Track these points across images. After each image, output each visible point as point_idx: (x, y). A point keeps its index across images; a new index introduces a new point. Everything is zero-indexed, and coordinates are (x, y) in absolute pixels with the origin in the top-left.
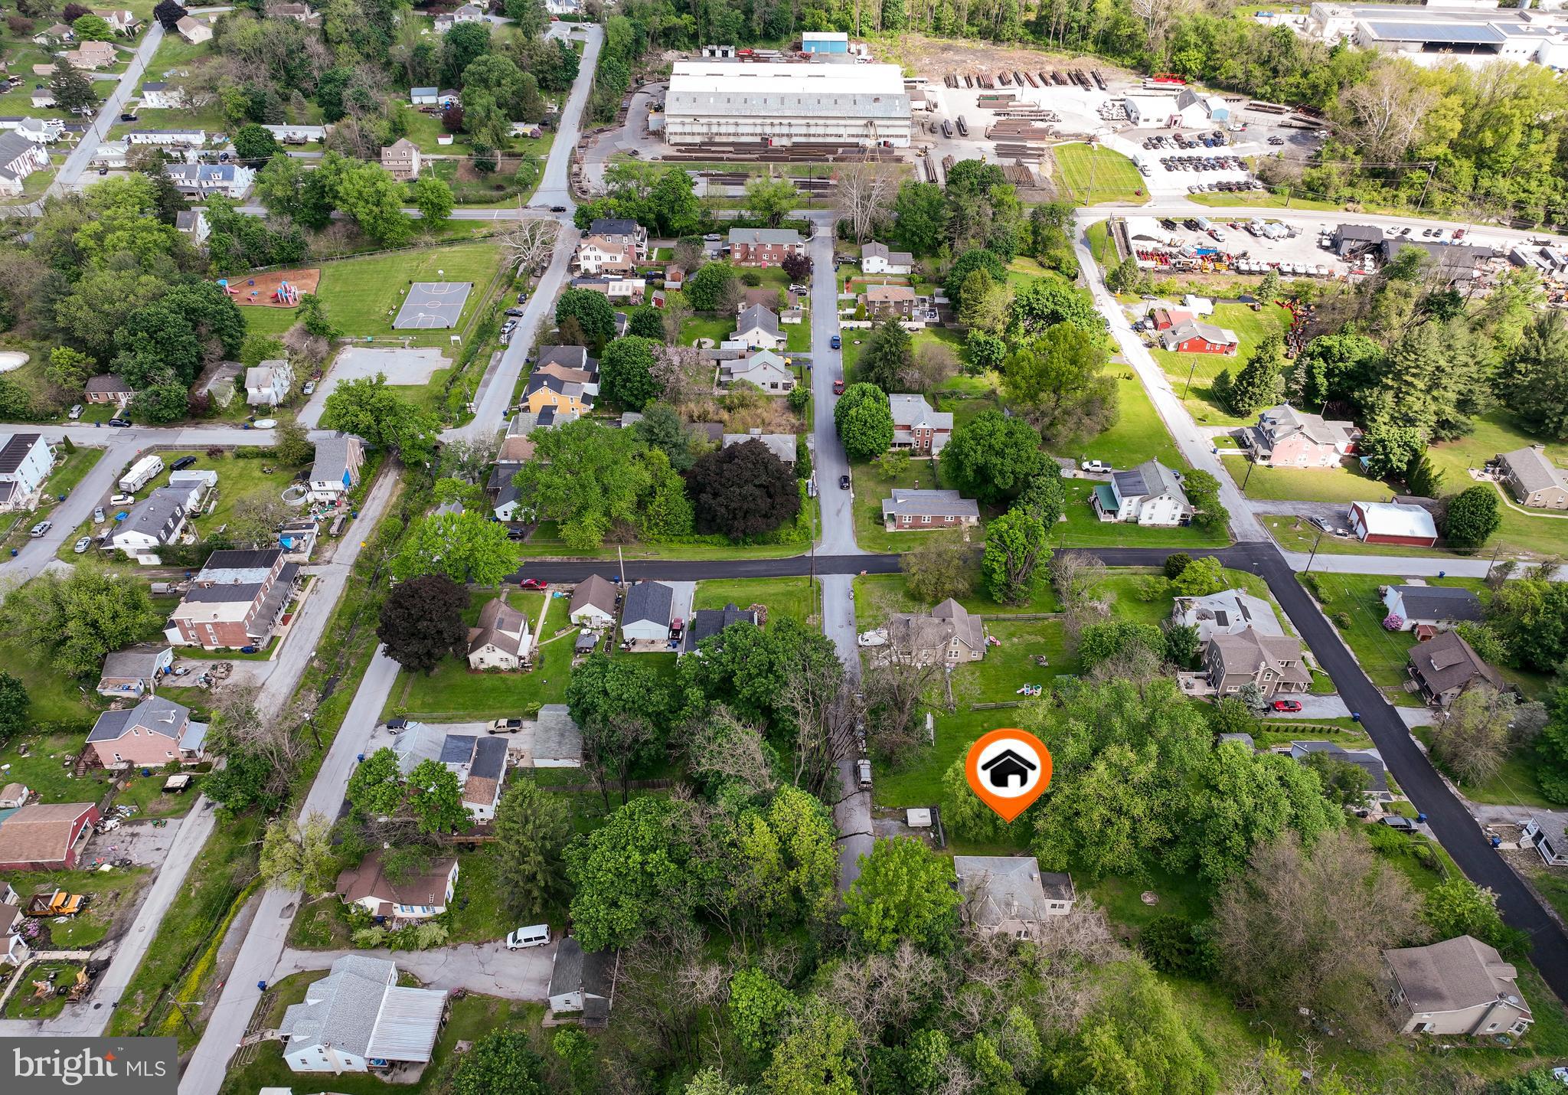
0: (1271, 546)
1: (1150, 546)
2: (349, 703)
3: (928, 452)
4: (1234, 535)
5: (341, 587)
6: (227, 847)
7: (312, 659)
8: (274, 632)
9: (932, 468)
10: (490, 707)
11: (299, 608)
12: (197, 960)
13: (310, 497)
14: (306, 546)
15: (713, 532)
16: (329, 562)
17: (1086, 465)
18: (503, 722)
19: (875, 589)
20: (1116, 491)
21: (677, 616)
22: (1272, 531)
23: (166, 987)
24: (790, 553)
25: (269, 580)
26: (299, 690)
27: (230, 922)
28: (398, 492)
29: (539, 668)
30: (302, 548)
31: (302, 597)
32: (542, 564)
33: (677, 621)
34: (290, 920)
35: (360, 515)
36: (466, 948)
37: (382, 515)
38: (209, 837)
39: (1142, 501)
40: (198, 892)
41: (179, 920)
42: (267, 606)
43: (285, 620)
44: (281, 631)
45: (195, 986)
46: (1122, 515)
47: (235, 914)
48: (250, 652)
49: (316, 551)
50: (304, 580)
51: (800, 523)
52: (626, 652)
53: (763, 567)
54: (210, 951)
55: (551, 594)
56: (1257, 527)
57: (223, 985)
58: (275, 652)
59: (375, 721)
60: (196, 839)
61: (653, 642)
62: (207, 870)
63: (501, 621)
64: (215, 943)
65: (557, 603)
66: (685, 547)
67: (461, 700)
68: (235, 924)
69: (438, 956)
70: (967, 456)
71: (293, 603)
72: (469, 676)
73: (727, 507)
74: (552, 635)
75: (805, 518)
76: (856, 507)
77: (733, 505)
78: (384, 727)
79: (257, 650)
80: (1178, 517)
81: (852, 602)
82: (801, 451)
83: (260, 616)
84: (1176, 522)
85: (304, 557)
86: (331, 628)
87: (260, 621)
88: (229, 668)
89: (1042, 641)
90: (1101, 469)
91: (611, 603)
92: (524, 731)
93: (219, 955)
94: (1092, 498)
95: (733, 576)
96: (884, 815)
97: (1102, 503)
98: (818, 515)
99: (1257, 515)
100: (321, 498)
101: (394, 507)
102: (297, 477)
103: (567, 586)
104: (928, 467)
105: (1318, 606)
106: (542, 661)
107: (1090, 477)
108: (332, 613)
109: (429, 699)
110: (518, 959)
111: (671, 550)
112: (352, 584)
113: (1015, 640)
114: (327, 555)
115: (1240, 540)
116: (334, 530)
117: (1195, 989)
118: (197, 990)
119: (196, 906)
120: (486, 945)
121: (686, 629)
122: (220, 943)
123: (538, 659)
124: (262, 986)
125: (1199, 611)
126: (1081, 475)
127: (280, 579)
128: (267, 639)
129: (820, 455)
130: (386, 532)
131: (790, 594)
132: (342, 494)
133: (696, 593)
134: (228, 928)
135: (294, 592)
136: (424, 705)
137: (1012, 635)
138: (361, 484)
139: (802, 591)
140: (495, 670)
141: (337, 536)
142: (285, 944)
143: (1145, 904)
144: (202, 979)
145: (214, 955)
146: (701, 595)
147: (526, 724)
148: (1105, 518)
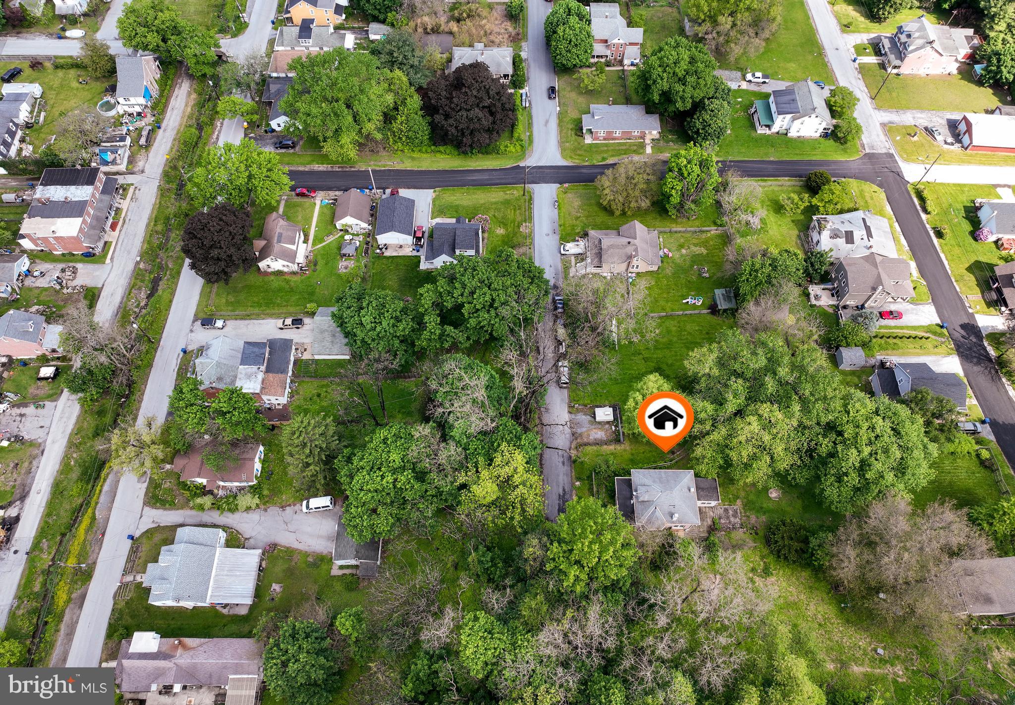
0: (891, 156)
1: (796, 158)
2: (171, 301)
3: (621, 63)
4: (863, 146)
5: (154, 195)
6: (93, 424)
7: (138, 263)
8: (106, 238)
9: (623, 79)
10: (279, 305)
11: (123, 215)
12: (83, 515)
13: (120, 109)
14: (122, 159)
15: (445, 144)
16: (143, 172)
17: (749, 76)
18: (289, 321)
19: (574, 198)
20: (773, 108)
21: (418, 224)
22: (895, 142)
23: (63, 535)
24: (508, 164)
25: (93, 195)
26: (131, 288)
27: (102, 486)
28: (192, 103)
29: (314, 271)
30: (118, 161)
31: (125, 205)
32: (312, 173)
33: (420, 228)
34: (145, 485)
35: (163, 125)
36: (274, 510)
37: (180, 125)
38: (79, 417)
39: (794, 119)
40: (76, 461)
41: (65, 483)
42: (96, 218)
43: (113, 227)
44: (111, 236)
45: (82, 538)
46: (775, 128)
47: (105, 480)
48: (89, 256)
49: (131, 161)
50: (124, 190)
51: (516, 135)
52: (381, 256)
53: (485, 177)
54: (90, 510)
55: (320, 200)
56: (882, 137)
57: (103, 535)
58: (109, 256)
59: (192, 317)
60: (69, 418)
61: (401, 247)
62: (80, 443)
63: (280, 235)
64: (93, 504)
65: (325, 211)
66: (425, 156)
67: (256, 299)
68: (106, 488)
69: (255, 516)
70: (655, 82)
71: (118, 210)
72: (261, 278)
73: (456, 127)
74: (322, 240)
75: (520, 129)
76: (561, 117)
77: (461, 126)
78: (199, 323)
79: (94, 255)
80: (821, 130)
81: (556, 211)
82: (516, 62)
83: (92, 227)
84: (818, 135)
85: (122, 167)
86: (151, 233)
87: (92, 232)
88: (75, 271)
89: (704, 251)
90: (761, 80)
91: (367, 212)
92: (306, 327)
93: (97, 513)
94: (753, 110)
95: (463, 184)
96: (578, 411)
97: (761, 115)
98: (530, 125)
99: (883, 125)
100: (130, 110)
101: (190, 117)
102: (107, 90)
103: (332, 194)
104: (620, 78)
105: (924, 216)
106: (315, 265)
107: (753, 88)
108: (150, 219)
109: (231, 298)
110: (312, 520)
111: (413, 159)
112: (163, 192)
113: (684, 251)
114: (141, 164)
115: (868, 151)
116: (143, 141)
117: (803, 574)
118: (85, 540)
119: (75, 474)
120: (288, 508)
121: (426, 235)
122: (97, 503)
123: (312, 263)
124: (131, 537)
125: (832, 230)
126: (744, 85)
127: (103, 192)
128: (100, 245)
129: (532, 65)
130: (185, 143)
131: (507, 203)
132: (146, 106)
133: (434, 201)
134: (101, 491)
135: (118, 202)
136: (228, 303)
137: (681, 246)
138: (161, 96)
139: (517, 199)
140: (279, 273)
141: (146, 147)
142: (144, 504)
143: (770, 499)
144: (87, 531)
145: (94, 513)
146: (437, 203)
147: (307, 320)
148: (761, 131)
